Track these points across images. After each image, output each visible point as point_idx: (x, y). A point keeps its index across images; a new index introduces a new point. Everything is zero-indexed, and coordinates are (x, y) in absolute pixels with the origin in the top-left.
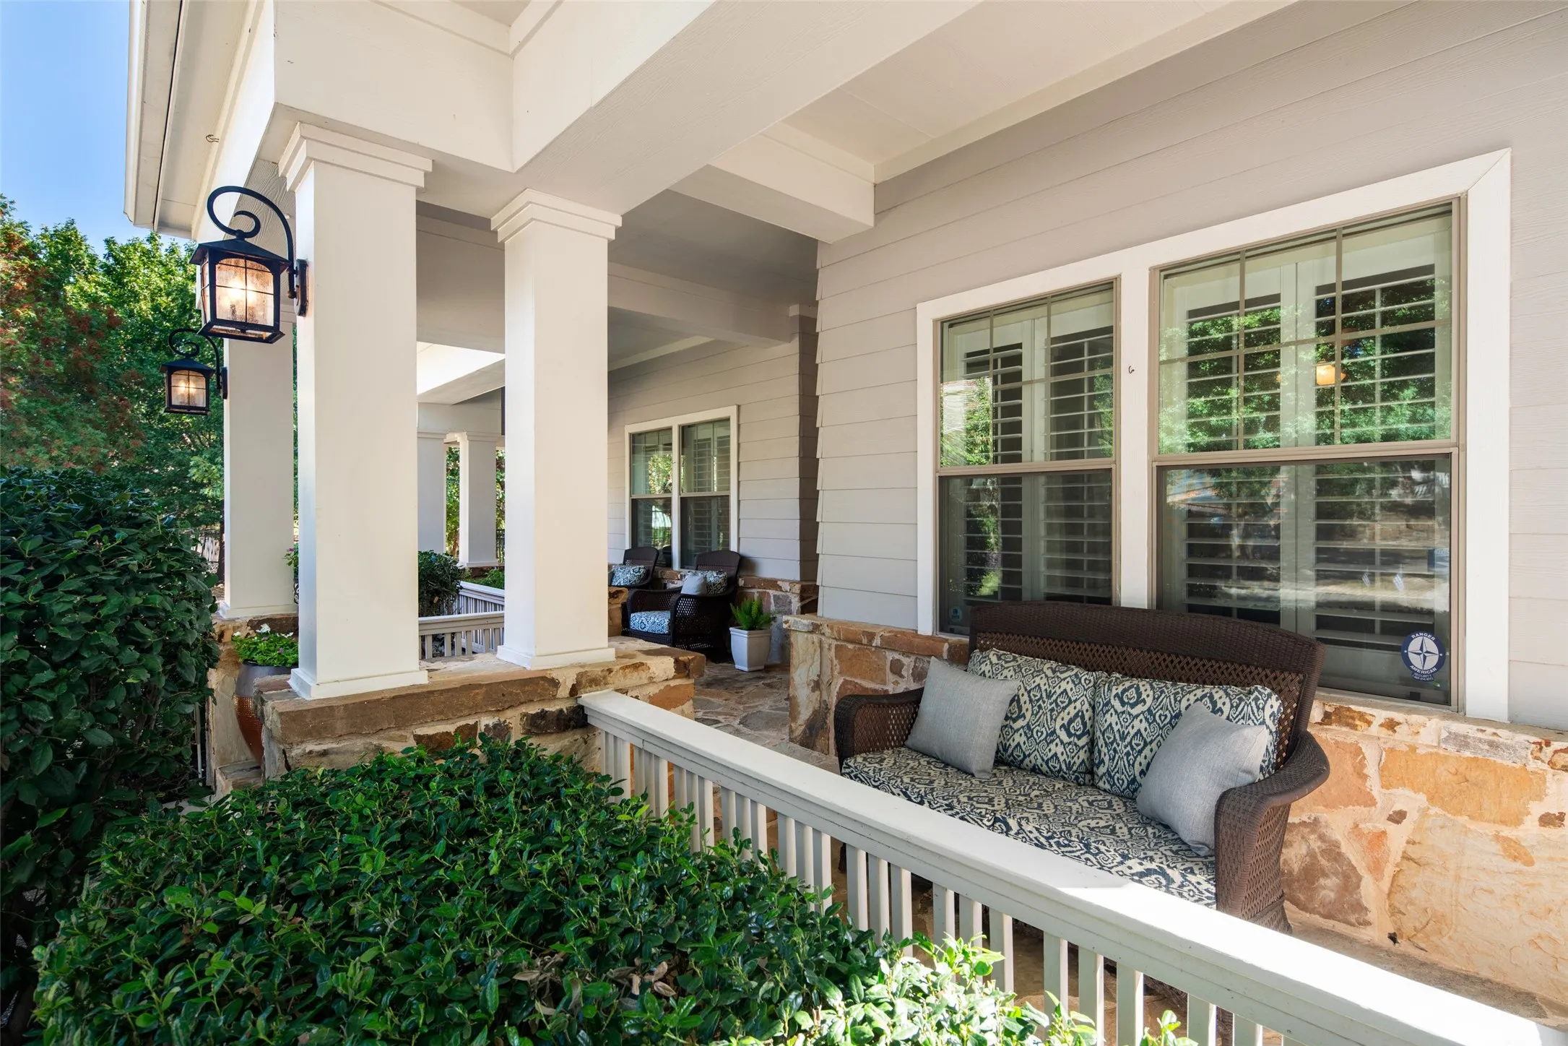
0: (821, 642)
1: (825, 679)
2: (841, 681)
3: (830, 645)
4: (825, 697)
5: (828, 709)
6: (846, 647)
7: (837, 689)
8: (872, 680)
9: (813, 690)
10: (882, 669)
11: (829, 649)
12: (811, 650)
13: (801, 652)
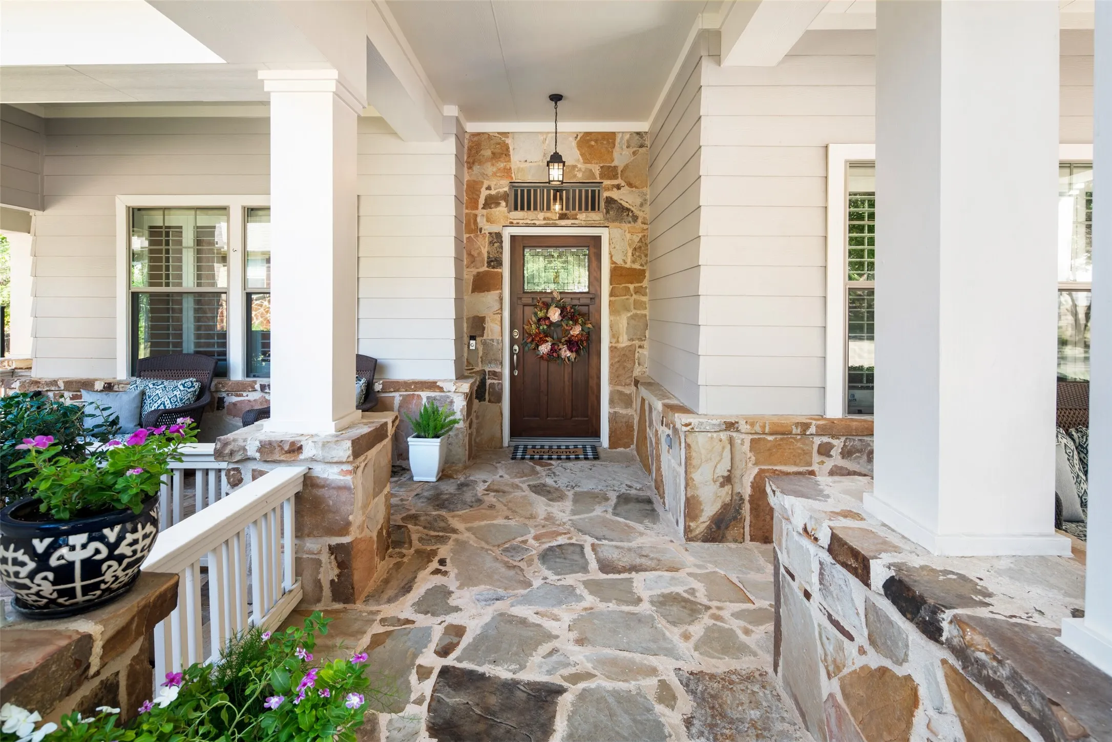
0: (731, 441)
1: (737, 473)
2: (756, 470)
3: (743, 440)
4: (738, 489)
5: (742, 499)
6: (767, 440)
7: (751, 478)
8: (795, 464)
9: (722, 485)
10: (810, 454)
11: (742, 444)
12: (718, 447)
13: (703, 451)
